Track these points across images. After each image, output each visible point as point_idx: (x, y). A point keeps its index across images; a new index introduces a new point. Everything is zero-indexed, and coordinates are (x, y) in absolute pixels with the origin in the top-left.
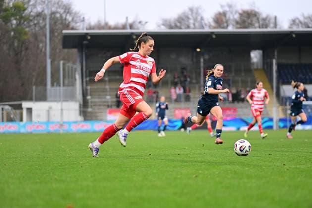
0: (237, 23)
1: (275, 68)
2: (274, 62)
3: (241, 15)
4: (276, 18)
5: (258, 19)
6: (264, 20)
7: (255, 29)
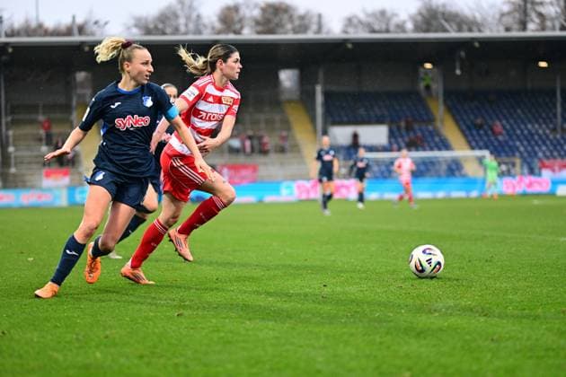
0: (258, 23)
1: (319, 99)
2: (319, 89)
3: (264, 10)
4: (320, 16)
5: (291, 17)
6: (302, 18)
7: (287, 35)
